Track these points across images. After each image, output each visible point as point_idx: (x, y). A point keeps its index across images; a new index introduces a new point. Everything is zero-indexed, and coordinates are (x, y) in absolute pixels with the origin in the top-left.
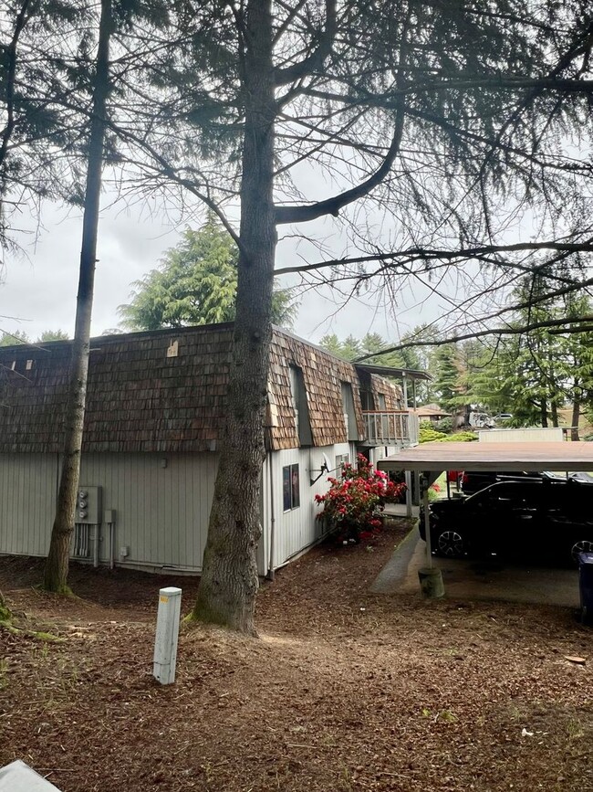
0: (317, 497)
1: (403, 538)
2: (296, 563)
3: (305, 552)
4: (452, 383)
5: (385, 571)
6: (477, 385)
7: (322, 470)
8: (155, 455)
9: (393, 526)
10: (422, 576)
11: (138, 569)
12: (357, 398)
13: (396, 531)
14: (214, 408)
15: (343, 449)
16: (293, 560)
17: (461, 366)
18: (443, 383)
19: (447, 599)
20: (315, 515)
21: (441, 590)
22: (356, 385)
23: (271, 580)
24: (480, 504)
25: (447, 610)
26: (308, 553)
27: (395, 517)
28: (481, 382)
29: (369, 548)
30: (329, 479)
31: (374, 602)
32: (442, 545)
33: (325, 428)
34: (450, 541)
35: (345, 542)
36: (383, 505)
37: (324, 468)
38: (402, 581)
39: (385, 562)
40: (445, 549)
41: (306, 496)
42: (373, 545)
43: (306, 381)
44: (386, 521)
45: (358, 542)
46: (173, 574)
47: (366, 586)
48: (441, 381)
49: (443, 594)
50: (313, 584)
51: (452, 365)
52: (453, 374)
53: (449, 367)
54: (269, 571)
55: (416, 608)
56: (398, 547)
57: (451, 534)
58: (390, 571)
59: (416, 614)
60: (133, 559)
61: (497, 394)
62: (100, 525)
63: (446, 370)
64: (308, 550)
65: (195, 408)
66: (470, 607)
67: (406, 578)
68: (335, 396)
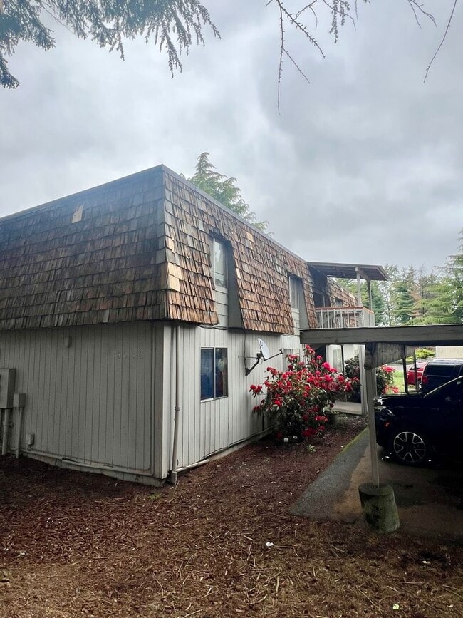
0: (253, 387)
1: (354, 437)
2: (219, 462)
3: (236, 449)
4: (410, 310)
5: (320, 479)
6: (433, 308)
7: (258, 358)
8: (53, 332)
9: (345, 424)
10: (364, 497)
11: (42, 460)
12: (309, 293)
13: (347, 429)
14: (111, 274)
15: (292, 343)
16: (218, 457)
17: (417, 296)
18: (402, 310)
19: (404, 538)
20: (252, 408)
21: (394, 519)
22: (308, 281)
23: (172, 484)
24: (448, 399)
25: (403, 564)
26: (240, 451)
27: (349, 415)
28: (435, 305)
29: (311, 447)
30: (268, 369)
31: (290, 533)
32: (398, 448)
33: (262, 312)
34: (409, 445)
35: (286, 439)
36: (333, 401)
37: (260, 355)
38: (340, 497)
39: (325, 466)
40: (403, 453)
41: (237, 385)
42: (317, 444)
43: (236, 256)
44: (338, 418)
45: (300, 441)
46: (73, 468)
47: (289, 501)
48: (400, 308)
49: (396, 527)
50: (221, 494)
51: (410, 295)
52: (410, 302)
53: (407, 297)
54: (170, 472)
55: (350, 552)
56: (345, 448)
57: (410, 436)
58: (328, 481)
59: (350, 566)
60: (37, 448)
61: (452, 315)
62: (11, 410)
63: (403, 299)
64: (241, 446)
65: (93, 275)
66: (443, 560)
67: (347, 493)
68: (279, 284)
